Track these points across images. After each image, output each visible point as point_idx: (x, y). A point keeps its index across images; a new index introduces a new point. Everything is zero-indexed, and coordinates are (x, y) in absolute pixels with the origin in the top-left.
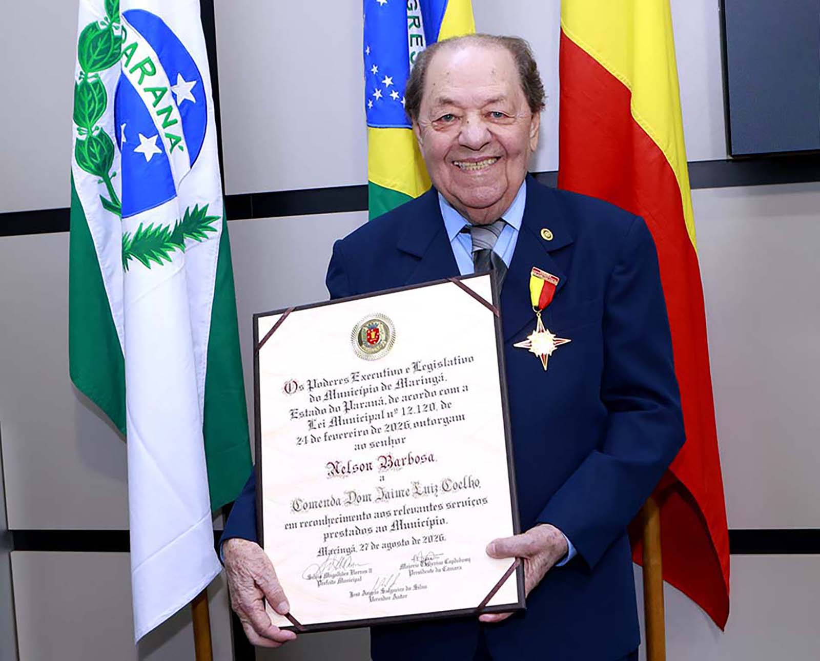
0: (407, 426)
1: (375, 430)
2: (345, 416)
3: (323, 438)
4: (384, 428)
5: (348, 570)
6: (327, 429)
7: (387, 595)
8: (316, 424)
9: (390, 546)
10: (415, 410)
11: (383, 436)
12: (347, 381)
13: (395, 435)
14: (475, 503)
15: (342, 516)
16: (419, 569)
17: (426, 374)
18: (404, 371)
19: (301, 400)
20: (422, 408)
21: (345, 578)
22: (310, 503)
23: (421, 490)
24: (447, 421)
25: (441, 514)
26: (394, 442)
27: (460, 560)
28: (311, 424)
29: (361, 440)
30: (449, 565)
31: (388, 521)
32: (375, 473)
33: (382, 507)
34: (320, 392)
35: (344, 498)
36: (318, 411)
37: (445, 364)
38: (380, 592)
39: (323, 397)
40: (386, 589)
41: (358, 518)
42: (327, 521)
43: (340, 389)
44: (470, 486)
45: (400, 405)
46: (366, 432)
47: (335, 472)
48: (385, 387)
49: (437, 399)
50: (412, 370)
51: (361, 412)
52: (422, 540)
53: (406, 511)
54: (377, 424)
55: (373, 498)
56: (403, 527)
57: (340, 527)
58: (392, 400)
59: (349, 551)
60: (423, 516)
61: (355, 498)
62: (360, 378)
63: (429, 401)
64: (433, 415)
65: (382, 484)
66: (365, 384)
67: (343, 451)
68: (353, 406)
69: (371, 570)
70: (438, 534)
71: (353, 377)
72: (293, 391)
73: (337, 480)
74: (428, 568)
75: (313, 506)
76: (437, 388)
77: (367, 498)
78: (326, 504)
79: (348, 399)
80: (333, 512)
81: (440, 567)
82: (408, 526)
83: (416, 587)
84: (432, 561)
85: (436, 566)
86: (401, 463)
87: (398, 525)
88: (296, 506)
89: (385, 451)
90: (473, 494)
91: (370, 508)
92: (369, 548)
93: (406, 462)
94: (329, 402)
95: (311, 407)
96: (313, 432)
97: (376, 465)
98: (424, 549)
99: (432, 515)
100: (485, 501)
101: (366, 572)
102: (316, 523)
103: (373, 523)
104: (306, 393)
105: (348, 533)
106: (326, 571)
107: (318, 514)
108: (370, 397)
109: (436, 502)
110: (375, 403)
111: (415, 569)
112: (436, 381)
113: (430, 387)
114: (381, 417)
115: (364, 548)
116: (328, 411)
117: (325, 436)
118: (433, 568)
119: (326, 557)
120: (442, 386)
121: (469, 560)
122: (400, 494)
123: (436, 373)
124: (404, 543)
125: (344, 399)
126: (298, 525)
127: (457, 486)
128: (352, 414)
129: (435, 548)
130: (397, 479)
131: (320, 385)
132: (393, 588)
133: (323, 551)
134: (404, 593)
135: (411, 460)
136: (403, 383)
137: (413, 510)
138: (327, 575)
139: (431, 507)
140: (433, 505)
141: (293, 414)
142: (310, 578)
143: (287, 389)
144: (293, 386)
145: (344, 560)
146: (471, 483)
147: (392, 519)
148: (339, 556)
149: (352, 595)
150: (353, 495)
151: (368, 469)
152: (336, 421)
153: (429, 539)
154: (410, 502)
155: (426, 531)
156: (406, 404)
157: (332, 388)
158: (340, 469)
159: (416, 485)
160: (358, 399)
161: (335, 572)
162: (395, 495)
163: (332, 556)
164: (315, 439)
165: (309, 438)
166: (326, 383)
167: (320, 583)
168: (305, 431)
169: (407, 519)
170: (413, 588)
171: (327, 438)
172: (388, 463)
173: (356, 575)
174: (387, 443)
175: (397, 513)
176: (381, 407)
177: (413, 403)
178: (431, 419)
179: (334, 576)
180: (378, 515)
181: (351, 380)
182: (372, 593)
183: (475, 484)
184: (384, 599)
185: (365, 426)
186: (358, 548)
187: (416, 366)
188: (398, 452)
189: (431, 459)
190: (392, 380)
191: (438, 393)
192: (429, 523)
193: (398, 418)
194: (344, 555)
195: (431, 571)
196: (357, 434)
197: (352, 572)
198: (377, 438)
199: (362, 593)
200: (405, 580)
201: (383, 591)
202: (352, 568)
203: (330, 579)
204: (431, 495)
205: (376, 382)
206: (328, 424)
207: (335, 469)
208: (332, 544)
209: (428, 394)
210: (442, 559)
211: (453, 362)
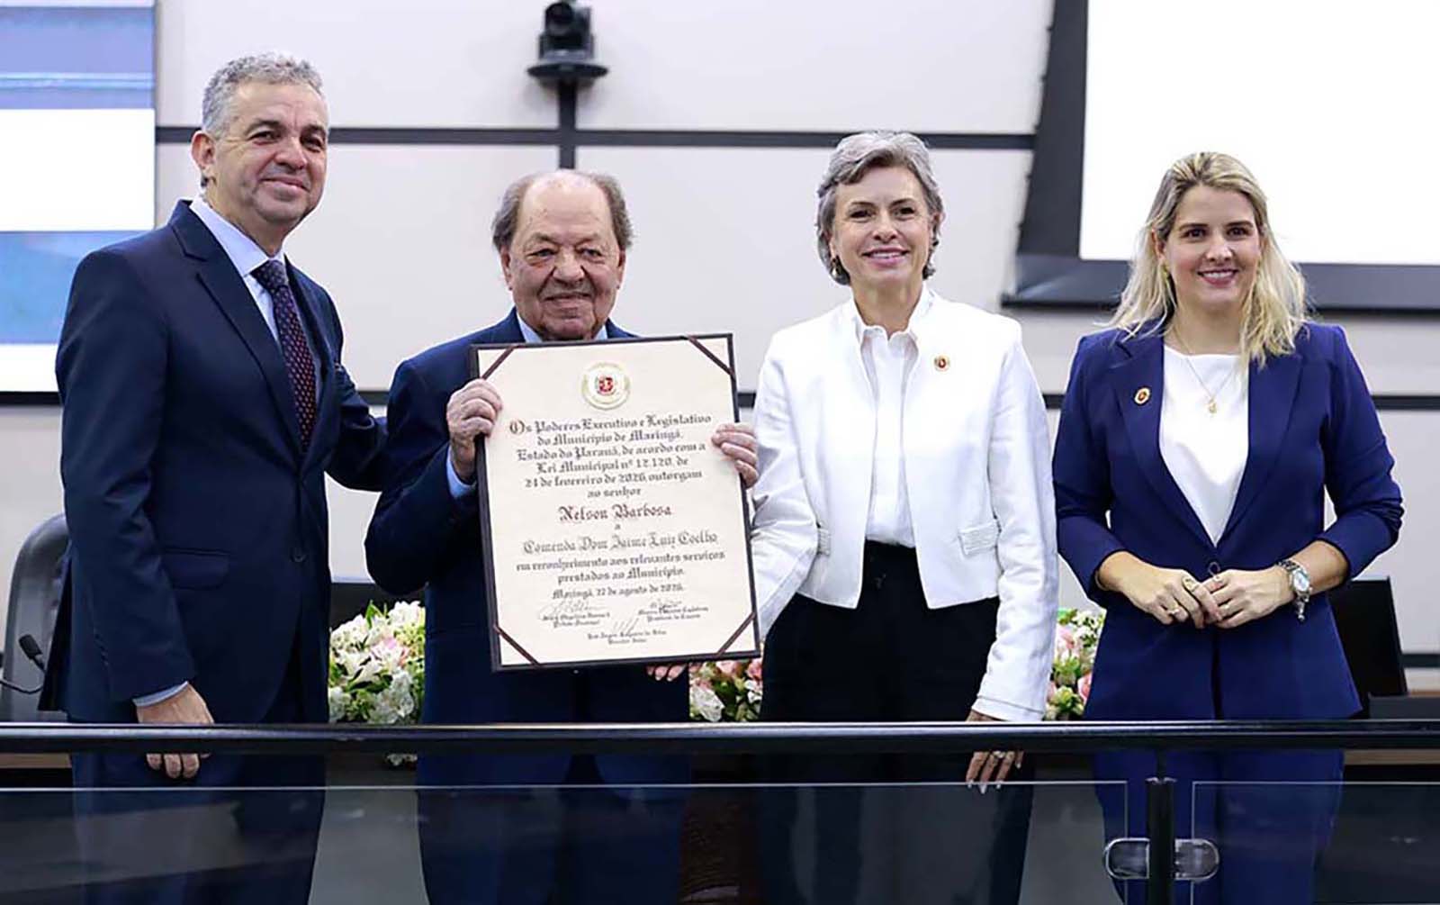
0: (642, 478)
1: (609, 479)
2: (576, 463)
3: (554, 483)
4: (618, 478)
5: (585, 613)
6: (557, 473)
7: (625, 638)
8: (545, 468)
9: (628, 592)
10: (651, 462)
11: (617, 486)
12: (577, 427)
13: (630, 486)
14: (712, 556)
15: (577, 561)
16: (658, 615)
17: (661, 429)
18: (638, 423)
19: (529, 441)
20: (658, 462)
21: (582, 620)
22: (543, 546)
23: (658, 541)
24: (683, 477)
25: (678, 566)
26: (629, 492)
27: (697, 609)
28: (541, 468)
29: (597, 487)
30: (687, 614)
31: (626, 569)
32: (611, 521)
33: (619, 554)
34: (551, 435)
35: (578, 543)
36: (546, 455)
37: (681, 420)
38: (619, 634)
39: (553, 441)
40: (625, 633)
41: (595, 563)
42: (561, 565)
43: (571, 434)
44: (707, 540)
45: (635, 457)
46: (599, 480)
47: (567, 517)
48: (619, 438)
49: (673, 455)
50: (646, 424)
51: (595, 460)
52: (660, 588)
53: (641, 559)
54: (612, 473)
55: (609, 545)
56: (641, 574)
57: (576, 571)
58: (626, 451)
59: (587, 595)
60: (661, 566)
61: (588, 544)
62: (592, 425)
63: (665, 455)
64: (668, 470)
65: (617, 532)
66: (598, 433)
67: (577, 497)
68: (585, 453)
69: (608, 614)
70: (676, 583)
71: (585, 424)
72: (520, 430)
73: (569, 524)
74: (666, 615)
75: (545, 549)
76: (674, 444)
77: (603, 545)
78: (561, 548)
79: (580, 446)
80: (568, 556)
81: (678, 614)
82: (644, 574)
83: (655, 632)
84: (670, 609)
85: (675, 613)
86: (636, 513)
87: (634, 573)
89: (621, 500)
90: (710, 547)
91: (606, 555)
92: (606, 592)
93: (642, 512)
94: (560, 446)
95: (540, 450)
96: (542, 475)
97: (611, 513)
98: (664, 597)
99: (670, 565)
100: (722, 554)
101: (604, 615)
102: (550, 566)
103: (610, 569)
104: (533, 435)
105: (584, 577)
106: (563, 612)
107: (551, 557)
108: (602, 446)
109: (673, 553)
110: (607, 453)
111: (654, 615)
112: (671, 437)
113: (666, 442)
114: (615, 466)
115: (601, 592)
116: (558, 455)
117: (556, 480)
118: (672, 614)
119: (561, 600)
120: (677, 442)
121: (707, 609)
122: (636, 543)
123: (672, 428)
124: (642, 590)
125: (575, 445)
126: (531, 567)
127: (694, 540)
128: (584, 461)
129: (671, 596)
130: (630, 529)
131: (548, 428)
132: (632, 632)
133: (557, 594)
134: (643, 637)
135: (647, 512)
136: (637, 436)
137: (651, 560)
138: (564, 617)
139: (669, 558)
140: (671, 555)
141: (520, 455)
142: (546, 618)
143: (513, 429)
144: (519, 426)
145: (581, 603)
146: (708, 537)
147: (630, 566)
148: (575, 600)
149: (590, 637)
150: (587, 541)
151: (602, 517)
152: (567, 467)
153: (667, 588)
154: (647, 552)
155: (665, 580)
156: (642, 457)
157: (562, 432)
158: (573, 515)
159: (653, 535)
160: (590, 447)
161: (572, 615)
162: (631, 543)
163: (568, 599)
164: (545, 483)
165: (539, 482)
166: (556, 427)
167: (556, 624)
168: (534, 474)
169: (644, 567)
170: (652, 633)
171: (559, 483)
172: (623, 512)
174: (622, 493)
175: (634, 561)
176: (616, 457)
177: (648, 456)
178: (667, 473)
179: (571, 618)
180: (613, 562)
181: (582, 426)
182: (610, 636)
183: (712, 539)
184: (623, 642)
185: (598, 474)
186: (595, 593)
187: (650, 419)
188: (633, 503)
189: (668, 512)
190: (628, 431)
191: (674, 448)
192: (667, 573)
193: (633, 469)
194: (581, 598)
195: (670, 618)
196: (590, 481)
197: (590, 615)
198: (610, 487)
199: (600, 635)
200: (643, 625)
201: (622, 635)
202: (589, 611)
203: (566, 621)
204: (669, 547)
205: (609, 432)
206: (558, 468)
207: (567, 513)
208: (567, 587)
210: (680, 607)
211: (690, 420)
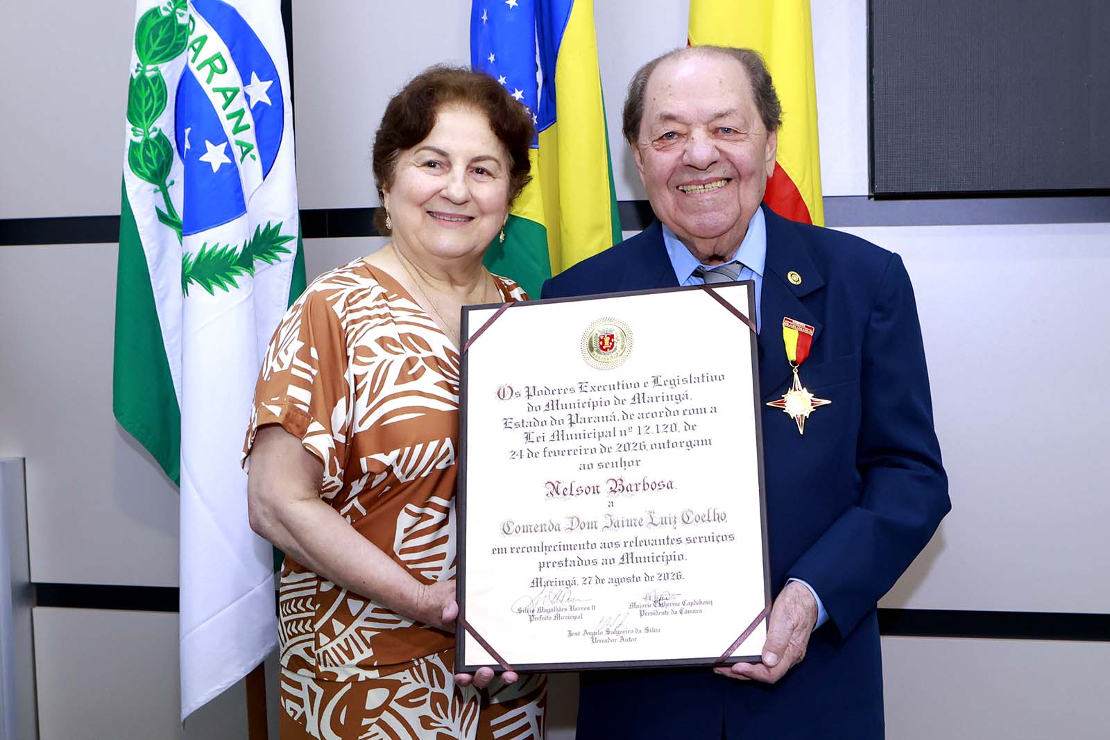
0: (643, 447)
1: (605, 449)
2: (568, 431)
3: (542, 454)
4: (615, 448)
5: (567, 605)
6: (546, 444)
7: (612, 636)
8: (533, 437)
9: (618, 581)
10: (653, 429)
11: (614, 457)
12: (572, 390)
13: (628, 456)
14: (720, 539)
15: (562, 544)
16: (652, 609)
17: (668, 391)
18: (642, 385)
19: (517, 408)
20: (661, 428)
21: (563, 614)
22: (524, 526)
23: (656, 521)
24: (690, 445)
25: (679, 549)
26: (627, 464)
27: (700, 603)
28: (528, 438)
29: (589, 458)
30: (688, 608)
31: (616, 553)
32: (603, 498)
33: (611, 536)
34: (541, 401)
35: (565, 524)
36: (536, 423)
37: (690, 380)
38: (605, 632)
39: (543, 408)
40: (612, 630)
41: (582, 547)
42: (543, 548)
43: (564, 399)
44: (715, 520)
45: (635, 423)
46: (593, 451)
47: (554, 493)
48: (618, 401)
49: (679, 420)
50: (651, 384)
51: (589, 428)
52: (656, 577)
53: (638, 543)
54: (606, 442)
55: (600, 525)
56: (635, 560)
57: (560, 556)
58: (626, 416)
59: (569, 584)
60: (658, 550)
61: (578, 524)
62: (589, 389)
63: (670, 420)
64: (673, 437)
65: (610, 511)
66: (596, 396)
67: (566, 470)
68: (579, 420)
69: (594, 608)
70: (676, 571)
71: (581, 387)
72: (507, 396)
73: (557, 501)
74: (660, 609)
75: (526, 529)
76: (682, 406)
77: (592, 526)
78: (543, 528)
79: (573, 412)
80: (551, 538)
81: (677, 609)
82: (638, 560)
83: (647, 630)
84: (666, 602)
85: (672, 607)
86: (634, 488)
87: (627, 559)
88: (506, 529)
89: (616, 473)
90: (719, 529)
91: (596, 536)
92: (593, 581)
93: (640, 487)
94: (551, 413)
95: (529, 417)
96: (531, 446)
97: (605, 488)
98: (660, 588)
99: (669, 550)
100: (732, 537)
101: (588, 609)
102: (529, 549)
103: (599, 554)
104: (523, 401)
105: (568, 563)
106: (540, 605)
107: (533, 539)
108: (600, 411)
109: (673, 535)
110: (605, 419)
111: (647, 610)
112: (679, 398)
113: (672, 406)
114: (612, 434)
115: (587, 581)
116: (549, 423)
117: (545, 452)
118: (669, 609)
119: (540, 589)
120: (685, 405)
121: (711, 603)
122: (631, 524)
123: (680, 390)
124: (635, 579)
125: (569, 411)
126: (509, 550)
127: (700, 519)
128: (578, 428)
129: (670, 586)
130: (627, 506)
131: (540, 393)
132: (621, 629)
133: (536, 582)
134: (633, 636)
135: (646, 486)
136: (639, 399)
137: (646, 543)
138: (541, 610)
139: (668, 541)
140: (671, 538)
141: (506, 424)
142: (520, 611)
143: (501, 394)
144: (508, 392)
145: (562, 594)
146: (716, 517)
147: (622, 550)
148: (556, 589)
149: (570, 634)
150: (575, 520)
151: (594, 493)
152: (559, 436)
153: (666, 576)
154: (644, 533)
155: (661, 567)
156: (643, 422)
157: (555, 398)
158: (560, 490)
159: (651, 514)
160: (585, 413)
161: (551, 607)
162: (625, 524)
163: (549, 588)
164: (532, 454)
165: (525, 453)
166: (547, 391)
167: (532, 618)
168: (520, 444)
169: (640, 552)
170: (643, 630)
171: (547, 454)
172: (618, 487)
173: (575, 612)
174: (619, 465)
175: (628, 544)
176: (613, 424)
177: (652, 422)
178: (672, 441)
179: (549, 611)
180: (604, 546)
181: (578, 390)
182: (594, 634)
183: (720, 518)
184: (608, 641)
185: (592, 443)
186: (580, 581)
187: (656, 381)
188: (631, 476)
189: (670, 486)
190: (628, 394)
191: (681, 413)
192: (665, 558)
193: (632, 437)
194: (563, 588)
195: (666, 613)
196: (583, 452)
197: (571, 607)
198: (606, 458)
199: (582, 632)
200: (634, 621)
201: (608, 632)
202: (571, 603)
203: (544, 614)
204: (669, 527)
205: (608, 395)
206: (548, 438)
207: (555, 489)
208: (548, 574)
209: (669, 412)
210: (679, 600)
211: (701, 380)
